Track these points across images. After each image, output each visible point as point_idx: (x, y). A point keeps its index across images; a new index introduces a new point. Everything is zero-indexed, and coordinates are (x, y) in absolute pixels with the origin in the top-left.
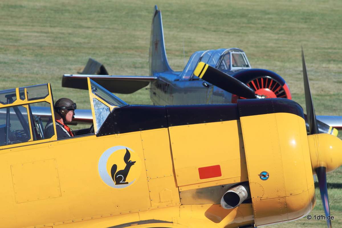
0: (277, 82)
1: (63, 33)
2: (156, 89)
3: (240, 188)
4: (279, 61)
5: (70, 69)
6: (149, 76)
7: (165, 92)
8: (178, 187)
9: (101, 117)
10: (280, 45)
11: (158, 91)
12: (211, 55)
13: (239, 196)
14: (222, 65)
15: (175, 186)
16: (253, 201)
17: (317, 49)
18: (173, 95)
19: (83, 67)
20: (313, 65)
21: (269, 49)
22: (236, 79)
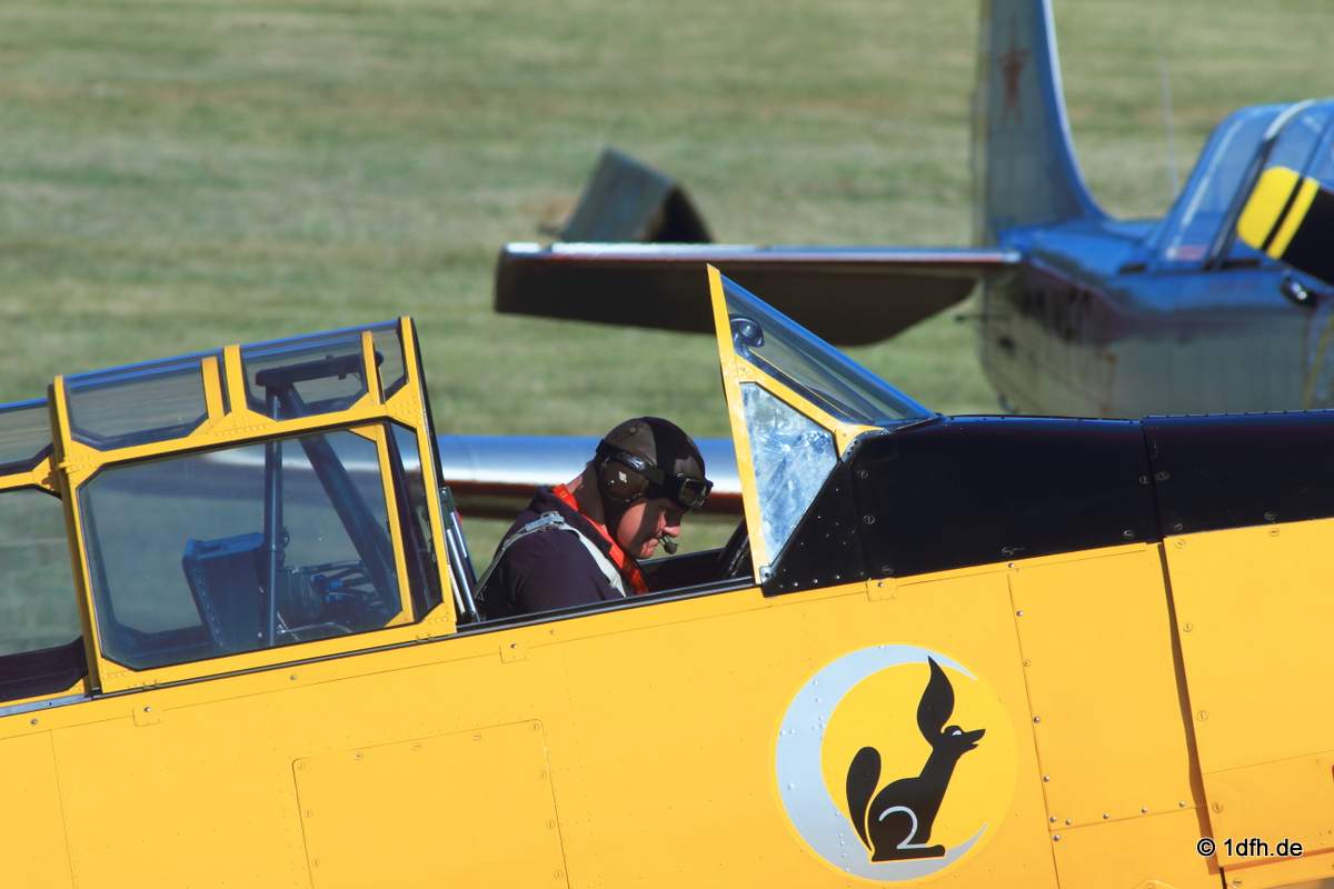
6: (973, 249)
7: (1069, 335)
8: (1222, 870)
9: (786, 486)
11: (1024, 330)
12: (1324, 131)
15: (1207, 870)
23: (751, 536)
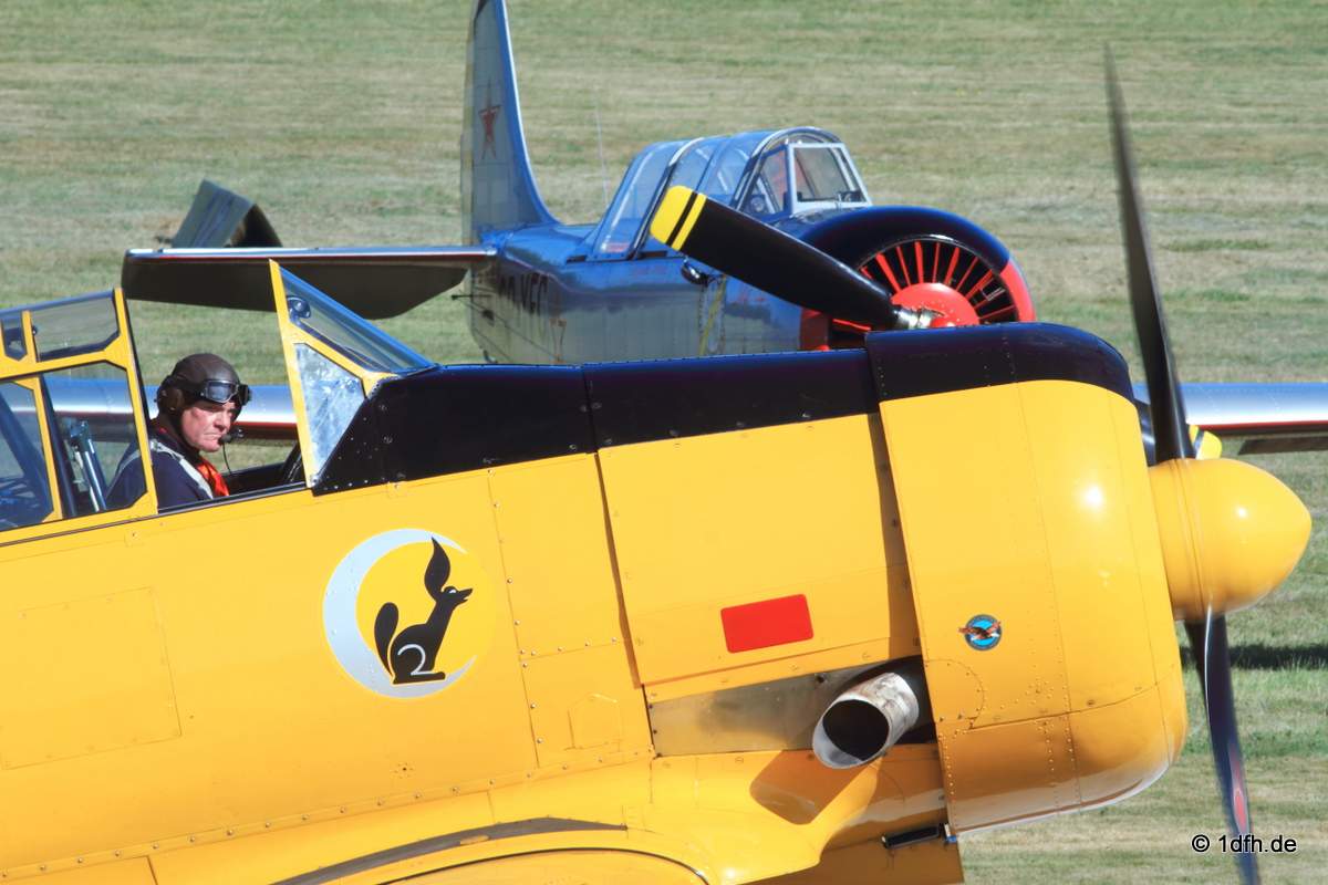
0: (978, 256)
1: (86, 86)
2: (495, 295)
3: (890, 686)
4: (938, 171)
5: (126, 226)
6: (464, 247)
7: (532, 308)
8: (643, 686)
9: (328, 417)
10: (940, 110)
11: (501, 305)
12: (712, 158)
13: (888, 718)
14: (754, 196)
15: (631, 684)
16: (940, 731)
17: (1083, 120)
18: (564, 317)
19: (176, 218)
20: (1077, 183)
21: (898, 125)
22: (818, 251)
23: (303, 454)
